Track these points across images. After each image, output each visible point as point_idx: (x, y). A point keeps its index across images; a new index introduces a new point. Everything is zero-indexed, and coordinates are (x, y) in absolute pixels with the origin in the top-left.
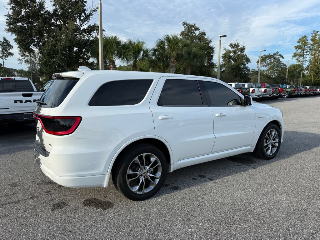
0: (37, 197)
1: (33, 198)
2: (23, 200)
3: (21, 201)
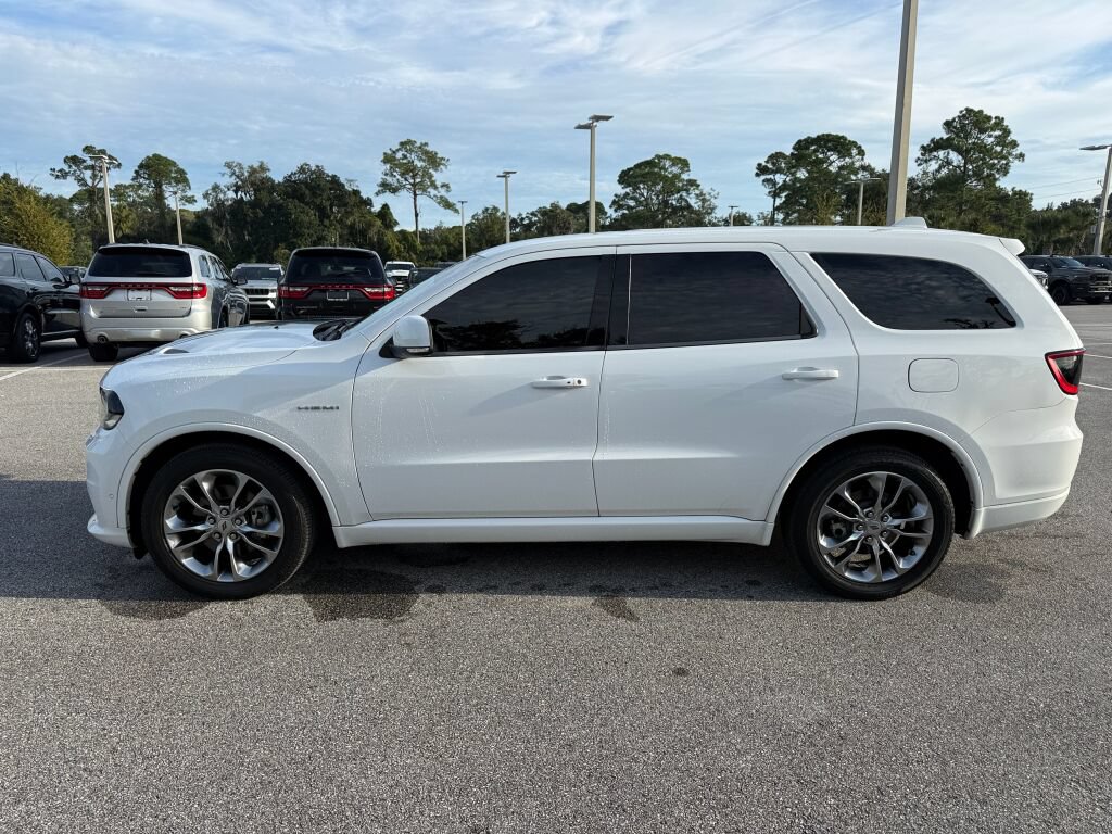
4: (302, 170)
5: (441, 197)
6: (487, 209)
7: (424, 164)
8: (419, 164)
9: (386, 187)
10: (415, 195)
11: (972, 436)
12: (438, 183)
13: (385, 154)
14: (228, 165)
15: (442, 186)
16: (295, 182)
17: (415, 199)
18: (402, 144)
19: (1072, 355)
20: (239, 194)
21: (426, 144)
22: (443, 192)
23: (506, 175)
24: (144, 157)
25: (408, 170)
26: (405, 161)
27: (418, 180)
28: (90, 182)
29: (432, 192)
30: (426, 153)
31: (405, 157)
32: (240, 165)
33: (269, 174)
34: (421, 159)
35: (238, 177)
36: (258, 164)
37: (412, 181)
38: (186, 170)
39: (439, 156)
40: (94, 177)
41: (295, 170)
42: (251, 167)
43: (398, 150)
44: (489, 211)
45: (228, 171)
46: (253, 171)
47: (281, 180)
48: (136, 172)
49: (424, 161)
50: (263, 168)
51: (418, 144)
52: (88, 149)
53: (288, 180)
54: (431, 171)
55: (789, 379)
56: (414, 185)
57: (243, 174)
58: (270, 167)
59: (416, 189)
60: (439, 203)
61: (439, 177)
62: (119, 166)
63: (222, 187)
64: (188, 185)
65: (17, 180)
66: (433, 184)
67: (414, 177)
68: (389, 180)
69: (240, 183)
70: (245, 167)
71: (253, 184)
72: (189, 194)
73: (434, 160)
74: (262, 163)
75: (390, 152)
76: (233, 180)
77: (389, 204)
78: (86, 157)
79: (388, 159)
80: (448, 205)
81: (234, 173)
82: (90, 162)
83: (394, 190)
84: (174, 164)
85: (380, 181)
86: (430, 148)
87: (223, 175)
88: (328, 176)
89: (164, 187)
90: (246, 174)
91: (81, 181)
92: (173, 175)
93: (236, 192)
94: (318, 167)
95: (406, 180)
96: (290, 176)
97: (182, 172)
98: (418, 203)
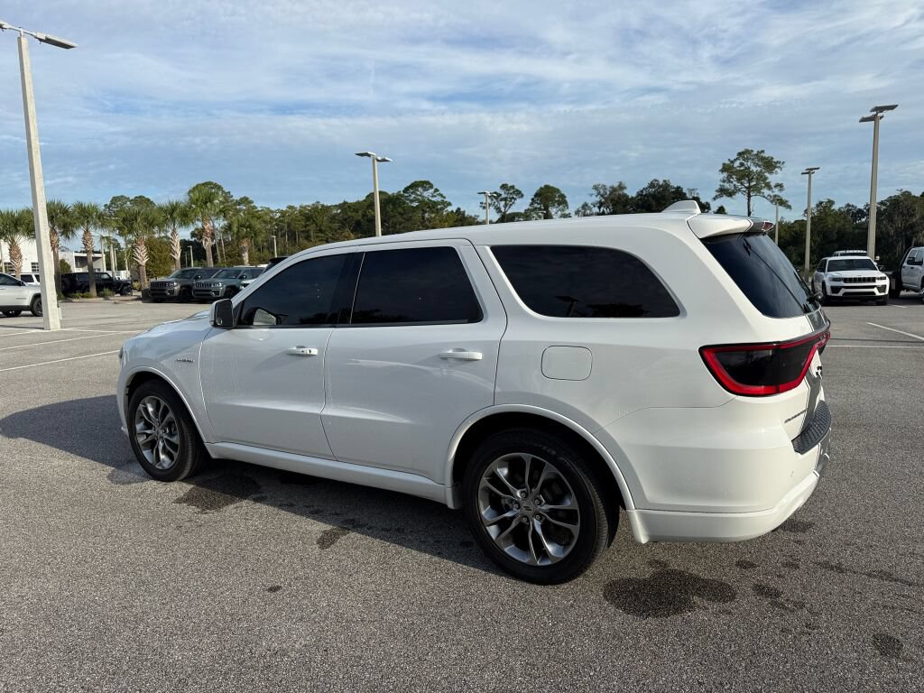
0: (826, 566)
1: (839, 569)
2: (869, 575)
3: (875, 576)
4: (652, 185)
5: (775, 196)
6: (821, 203)
7: (759, 169)
8: (754, 169)
9: (723, 192)
10: (749, 196)
11: (605, 429)
12: (773, 184)
13: (724, 164)
14: (596, 188)
15: (776, 186)
16: (645, 195)
17: (749, 200)
18: (740, 154)
19: (768, 349)
20: (602, 209)
21: (763, 151)
22: (776, 191)
23: (810, 172)
24: (538, 188)
25: (744, 175)
26: (742, 168)
27: (753, 184)
28: (503, 209)
29: (766, 192)
30: (763, 158)
31: (742, 165)
32: (604, 186)
33: (625, 192)
34: (757, 165)
35: (602, 196)
36: (618, 184)
37: (747, 185)
38: (566, 194)
39: (775, 160)
40: (506, 205)
41: (646, 185)
42: (612, 187)
43: (735, 160)
44: (824, 204)
45: (595, 192)
46: (614, 190)
47: (634, 195)
48: (533, 199)
49: (760, 166)
50: (621, 187)
51: (755, 152)
52: (504, 187)
53: (640, 194)
54: (767, 174)
55: (445, 358)
56: (748, 188)
57: (606, 193)
58: (627, 185)
59: (750, 192)
60: (772, 202)
61: (773, 178)
62: (522, 196)
63: (590, 204)
64: (567, 205)
65: (464, 212)
66: (768, 186)
67: (749, 181)
68: (727, 185)
69: (603, 200)
70: (608, 187)
71: (612, 200)
72: (567, 212)
73: (770, 165)
74: (621, 183)
75: (727, 162)
76: (598, 199)
77: (724, 206)
78: (502, 192)
79: (725, 168)
80: (782, 203)
81: (599, 194)
82: (504, 196)
83: (730, 194)
84: (558, 191)
85: (718, 187)
86: (766, 155)
87: (591, 195)
88: (672, 188)
89: (550, 209)
90: (608, 193)
91: (498, 210)
92: (557, 199)
93: (599, 208)
94: (665, 181)
95: (742, 184)
96: (642, 191)
97: (563, 196)
98: (751, 203)
